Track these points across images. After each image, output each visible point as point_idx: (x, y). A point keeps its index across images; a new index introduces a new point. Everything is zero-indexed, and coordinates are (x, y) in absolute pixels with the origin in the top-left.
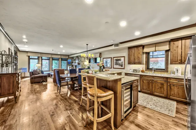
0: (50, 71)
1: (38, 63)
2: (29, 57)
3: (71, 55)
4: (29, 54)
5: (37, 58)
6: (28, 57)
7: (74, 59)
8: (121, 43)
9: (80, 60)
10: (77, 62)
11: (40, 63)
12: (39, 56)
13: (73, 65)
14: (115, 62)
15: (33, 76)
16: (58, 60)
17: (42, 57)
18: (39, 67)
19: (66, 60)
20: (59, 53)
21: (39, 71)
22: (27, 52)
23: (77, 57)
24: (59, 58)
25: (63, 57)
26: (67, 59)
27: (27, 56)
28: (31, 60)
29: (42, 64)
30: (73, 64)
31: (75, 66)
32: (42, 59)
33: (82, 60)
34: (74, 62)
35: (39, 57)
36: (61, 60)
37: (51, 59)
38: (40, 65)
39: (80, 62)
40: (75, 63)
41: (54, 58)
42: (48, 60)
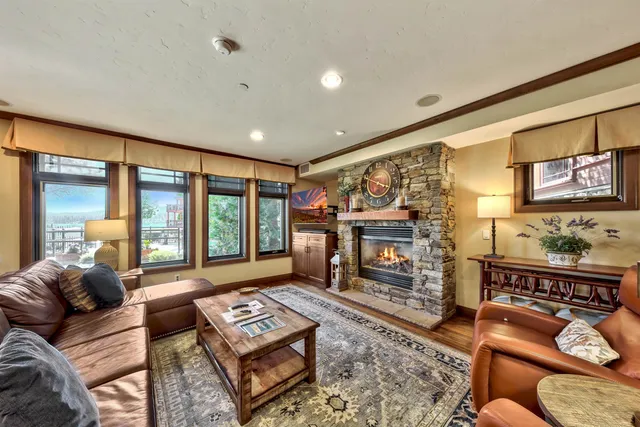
0: (193, 266)
2: (28, 158)
3: (315, 161)
4: (26, 139)
5: (97, 169)
6: (16, 160)
11: (124, 211)
12: (117, 156)
13: (336, 223)
16: (239, 194)
17: (133, 169)
19: (283, 193)
24: (248, 181)
26: (290, 186)
27: (9, 152)
30: (341, 217)
31: (357, 230)
32: (137, 185)
35: (112, 167)
36: (260, 195)
37: (199, 183)
38: (120, 228)
40: (359, 211)
41: (218, 179)
42: (183, 189)
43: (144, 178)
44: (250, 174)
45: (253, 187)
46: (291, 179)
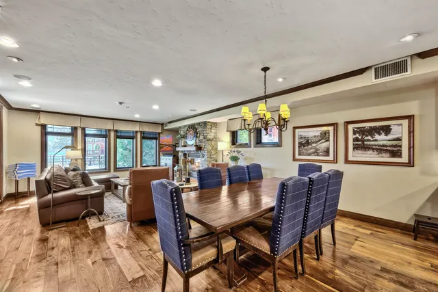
0: (109, 171)
1: (73, 147)
2: (44, 127)
3: (170, 122)
4: (43, 119)
5: (68, 130)
6: (39, 127)
7: (182, 133)
8: (423, 55)
9: (201, 137)
10: (191, 141)
11: (80, 147)
12: (77, 124)
13: (178, 152)
14: (356, 140)
15: (50, 196)
16: (132, 138)
17: (83, 129)
18: (76, 160)
19: (155, 137)
20: (137, 116)
21: (75, 176)
22: (37, 112)
23: (192, 127)
24: (137, 132)
25: (146, 129)
26: (159, 134)
27: (37, 125)
28: (50, 138)
29: (84, 150)
30: (177, 149)
31: (185, 155)
32: (85, 135)
33: (209, 137)
34: (182, 142)
35: (74, 129)
36: (143, 138)
37: (112, 134)
38: (78, 154)
39: (200, 141)
40: (185, 146)
41: (121, 132)
42: (105, 136)
43: (87, 132)
44: (137, 129)
45: (139, 135)
46: (159, 130)
